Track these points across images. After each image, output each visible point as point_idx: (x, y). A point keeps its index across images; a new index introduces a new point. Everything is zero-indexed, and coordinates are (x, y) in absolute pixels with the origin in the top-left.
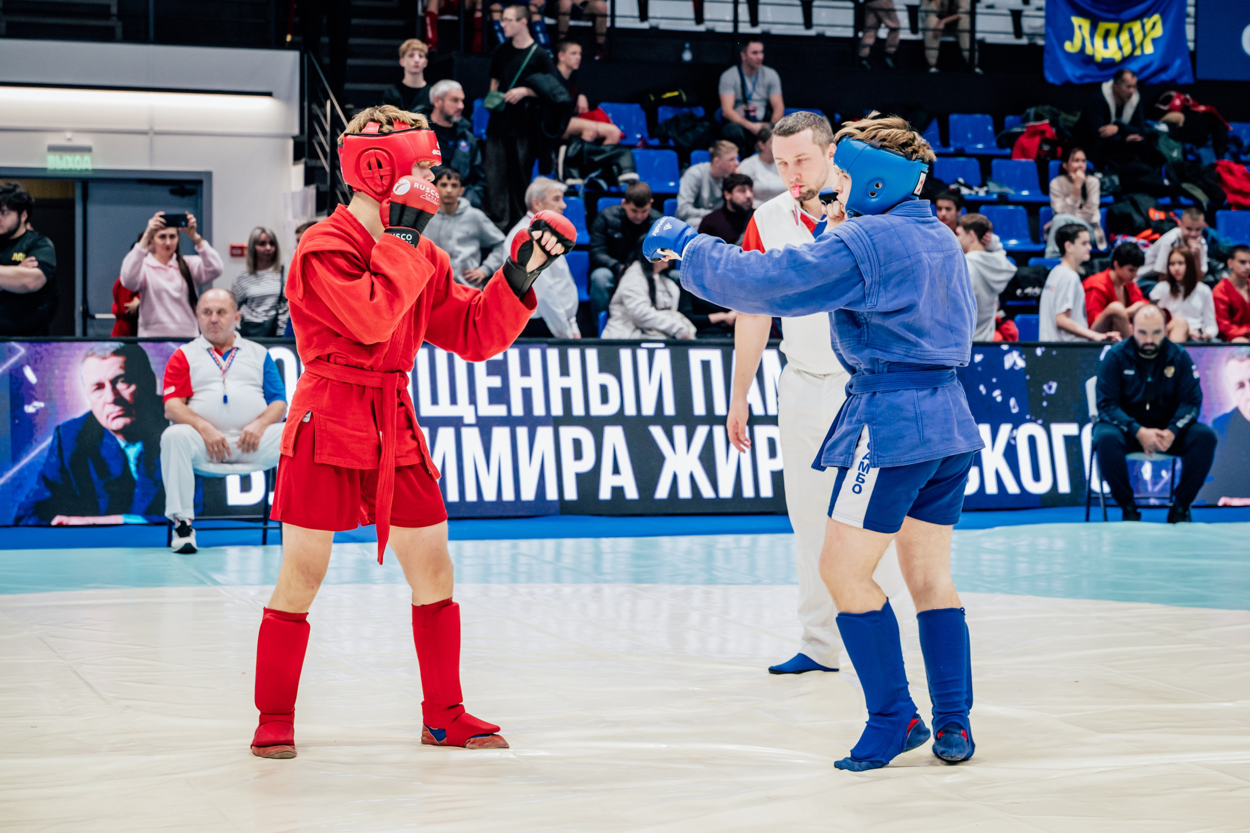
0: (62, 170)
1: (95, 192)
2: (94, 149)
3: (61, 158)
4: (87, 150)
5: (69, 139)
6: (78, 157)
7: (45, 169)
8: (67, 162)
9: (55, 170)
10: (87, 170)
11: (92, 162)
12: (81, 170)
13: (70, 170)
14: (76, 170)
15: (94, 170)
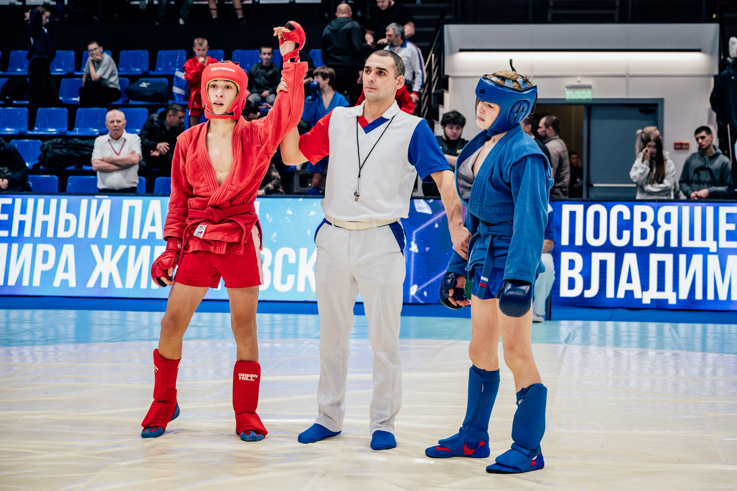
0: (575, 100)
1: (595, 112)
2: (593, 87)
3: (574, 93)
4: (589, 87)
5: (579, 81)
6: (584, 92)
7: (564, 99)
8: (577, 95)
9: (570, 99)
10: (589, 99)
11: (592, 94)
12: (586, 99)
13: (579, 99)
14: (582, 99)
15: (593, 99)
